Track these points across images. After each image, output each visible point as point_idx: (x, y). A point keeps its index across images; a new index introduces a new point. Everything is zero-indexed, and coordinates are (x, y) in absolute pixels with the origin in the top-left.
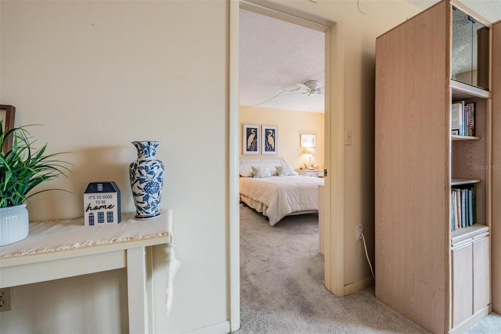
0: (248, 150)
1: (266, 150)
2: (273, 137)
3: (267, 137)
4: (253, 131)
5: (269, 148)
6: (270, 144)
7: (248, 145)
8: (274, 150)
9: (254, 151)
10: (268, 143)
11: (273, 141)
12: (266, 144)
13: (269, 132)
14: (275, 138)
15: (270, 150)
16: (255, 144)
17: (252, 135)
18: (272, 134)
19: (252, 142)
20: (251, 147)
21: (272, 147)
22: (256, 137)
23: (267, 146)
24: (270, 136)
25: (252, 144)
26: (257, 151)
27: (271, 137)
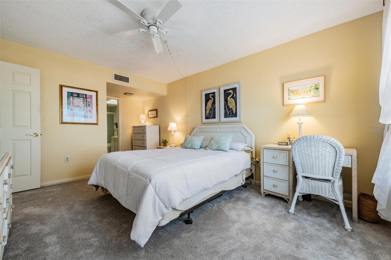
0: (206, 118)
1: (225, 117)
2: (233, 98)
3: (226, 100)
4: (212, 96)
5: (230, 114)
6: (230, 108)
7: (207, 113)
8: (235, 115)
9: (212, 119)
10: (228, 107)
11: (234, 103)
12: (225, 109)
13: (229, 92)
14: (236, 99)
15: (230, 116)
16: (213, 111)
17: (210, 100)
18: (233, 95)
19: (210, 109)
20: (210, 114)
21: (232, 111)
22: (214, 103)
23: (226, 111)
24: (230, 98)
25: (211, 111)
26: (215, 118)
27: (232, 99)
